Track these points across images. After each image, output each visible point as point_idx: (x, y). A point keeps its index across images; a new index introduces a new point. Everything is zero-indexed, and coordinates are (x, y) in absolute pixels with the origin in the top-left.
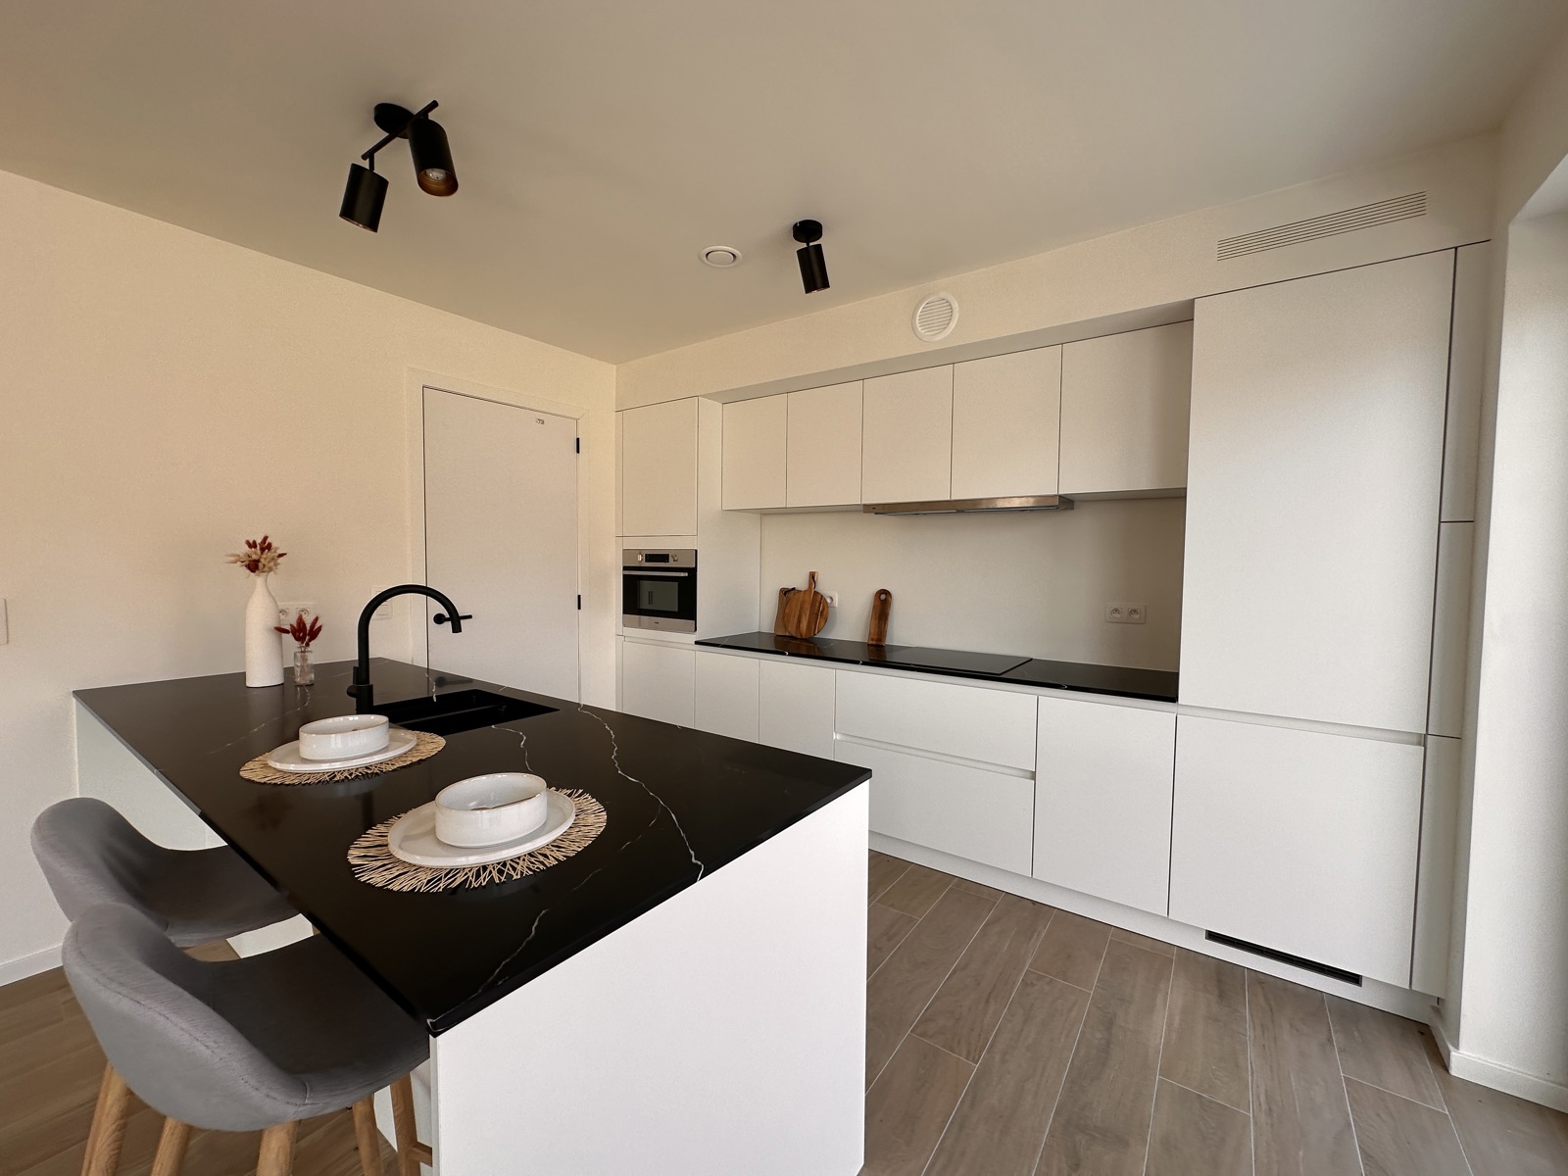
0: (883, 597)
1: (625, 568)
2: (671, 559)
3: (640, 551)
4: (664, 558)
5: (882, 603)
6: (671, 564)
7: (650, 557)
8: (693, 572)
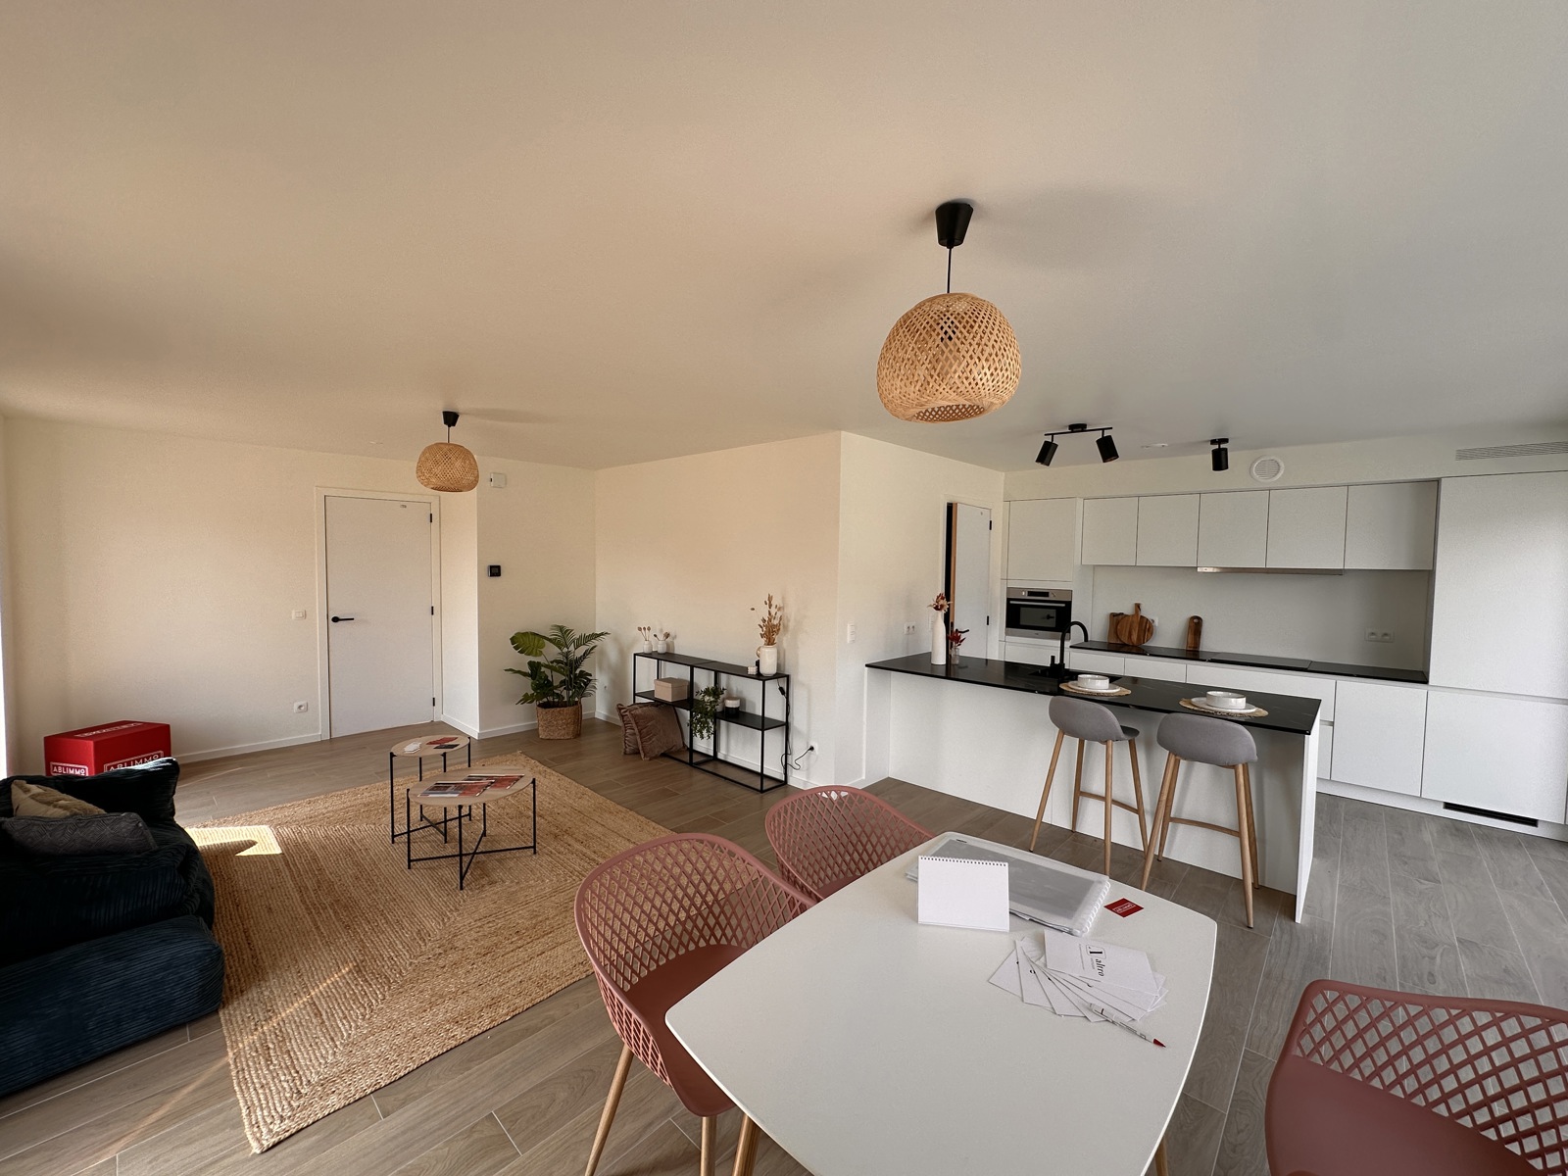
0: (1195, 621)
1: (1008, 600)
2: (1050, 594)
3: (1023, 589)
4: (1046, 594)
5: (1195, 626)
6: (1051, 598)
7: (1031, 593)
8: (1069, 604)
